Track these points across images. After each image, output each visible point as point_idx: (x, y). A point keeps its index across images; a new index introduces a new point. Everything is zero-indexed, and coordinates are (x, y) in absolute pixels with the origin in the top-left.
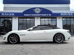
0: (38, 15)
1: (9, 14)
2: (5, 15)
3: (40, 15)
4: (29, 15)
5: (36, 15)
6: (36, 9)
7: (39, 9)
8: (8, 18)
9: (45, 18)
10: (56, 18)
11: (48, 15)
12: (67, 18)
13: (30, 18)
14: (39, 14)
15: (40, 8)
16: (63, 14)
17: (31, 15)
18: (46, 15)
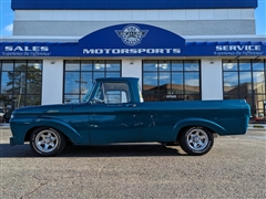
1: (30, 48)
3: (140, 51)
4: (102, 51)
5: (127, 51)
6: (126, 30)
7: (137, 30)
8: (27, 61)
10: (199, 62)
11: (168, 51)
12: (238, 61)
13: (105, 62)
14: (137, 47)
15: (141, 26)
16: (225, 48)
17: (107, 51)
18: (161, 51)
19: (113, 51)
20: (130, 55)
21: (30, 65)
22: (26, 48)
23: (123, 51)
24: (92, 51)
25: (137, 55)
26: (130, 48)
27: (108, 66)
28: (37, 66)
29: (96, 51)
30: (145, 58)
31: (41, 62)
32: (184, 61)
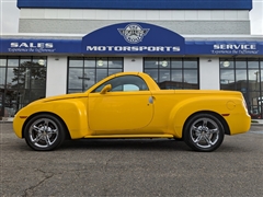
0: (135, 49)
1: (35, 44)
3: (141, 49)
4: (104, 48)
5: (129, 49)
7: (139, 29)
8: (32, 58)
9: (159, 59)
10: (198, 60)
11: (168, 49)
12: (235, 59)
13: (108, 59)
14: (138, 45)
15: (143, 25)
16: (222, 47)
17: (110, 48)
18: (162, 49)
19: (116, 49)
20: (131, 52)
21: (35, 61)
22: (31, 45)
23: (125, 49)
24: (95, 48)
25: (139, 52)
26: (131, 45)
27: (110, 63)
28: (42, 62)
29: (99, 48)
30: (146, 55)
31: (45, 58)
32: (183, 59)
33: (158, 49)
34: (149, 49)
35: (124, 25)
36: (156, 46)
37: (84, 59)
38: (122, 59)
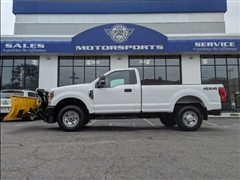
0: (121, 48)
1: (28, 45)
2: (17, 48)
3: (127, 48)
4: (93, 48)
5: (115, 48)
6: (114, 29)
7: (124, 29)
8: (25, 58)
9: (143, 57)
10: (180, 57)
11: (152, 47)
12: (215, 57)
13: (96, 58)
14: (124, 44)
15: (128, 26)
16: (203, 45)
17: (98, 48)
18: (146, 47)
19: (103, 48)
20: (118, 51)
21: (28, 62)
22: (25, 46)
23: (111, 48)
24: (84, 48)
25: (125, 51)
26: (118, 44)
27: (98, 62)
28: (35, 62)
29: (88, 48)
30: (131, 54)
31: (37, 58)
32: (166, 57)
33: (142, 47)
34: (134, 47)
35: (111, 26)
36: (140, 45)
37: (73, 58)
38: (109, 57)
